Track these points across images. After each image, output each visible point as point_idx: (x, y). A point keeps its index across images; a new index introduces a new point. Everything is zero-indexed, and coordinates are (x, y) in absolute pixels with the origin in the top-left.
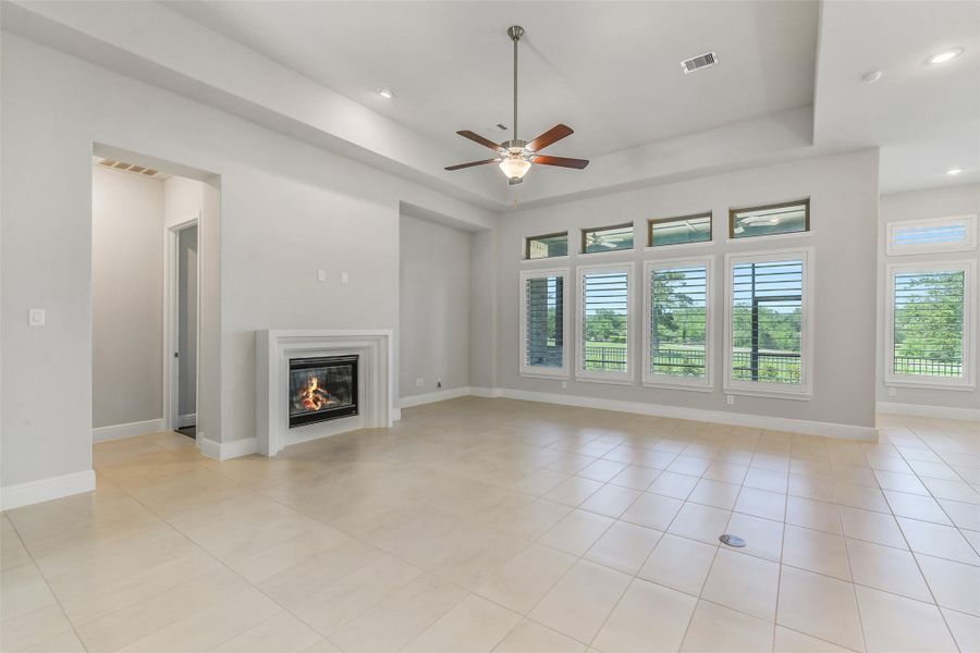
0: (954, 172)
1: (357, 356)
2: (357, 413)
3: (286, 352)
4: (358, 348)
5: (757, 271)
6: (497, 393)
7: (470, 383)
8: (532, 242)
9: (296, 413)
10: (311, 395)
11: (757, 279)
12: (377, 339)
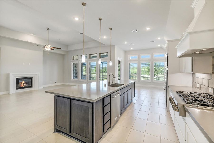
0: (132, 48)
1: (32, 77)
2: (32, 87)
3: (15, 77)
4: (32, 76)
5: (103, 63)
6: (68, 84)
7: (63, 82)
8: (74, 57)
9: (17, 87)
10: (22, 84)
11: (103, 64)
12: (36, 74)
